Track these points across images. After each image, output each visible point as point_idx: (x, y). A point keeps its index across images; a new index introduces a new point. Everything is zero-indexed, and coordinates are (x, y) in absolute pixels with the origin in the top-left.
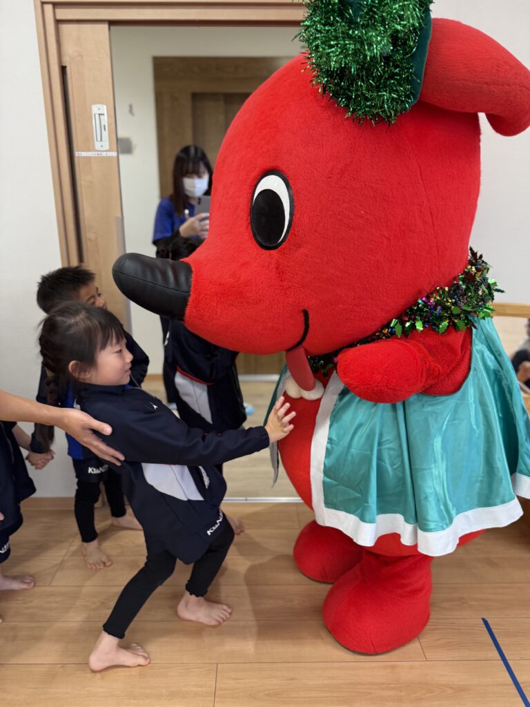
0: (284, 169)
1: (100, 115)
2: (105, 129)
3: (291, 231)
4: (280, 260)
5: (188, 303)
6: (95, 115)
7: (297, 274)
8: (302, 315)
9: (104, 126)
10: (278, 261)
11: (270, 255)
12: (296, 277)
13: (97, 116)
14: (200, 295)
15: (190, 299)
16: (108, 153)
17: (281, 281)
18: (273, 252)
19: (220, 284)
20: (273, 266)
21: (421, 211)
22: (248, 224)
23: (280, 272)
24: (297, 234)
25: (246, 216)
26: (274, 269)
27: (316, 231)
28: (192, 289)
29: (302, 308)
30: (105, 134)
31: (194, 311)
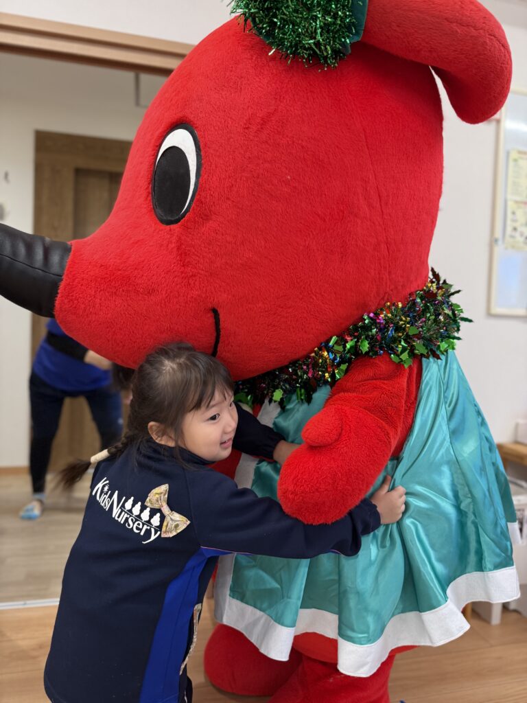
0: (192, 119)
3: (197, 197)
4: (183, 238)
5: (59, 291)
7: (203, 257)
8: (211, 315)
10: (180, 238)
11: (170, 230)
12: (202, 261)
14: (74, 280)
15: (62, 285)
17: (183, 266)
18: (172, 226)
19: (102, 266)
20: (173, 245)
21: (366, 190)
22: (149, 193)
23: (183, 253)
24: (203, 200)
25: (146, 183)
26: (175, 249)
27: (228, 199)
28: (65, 272)
29: (210, 306)
31: (66, 301)
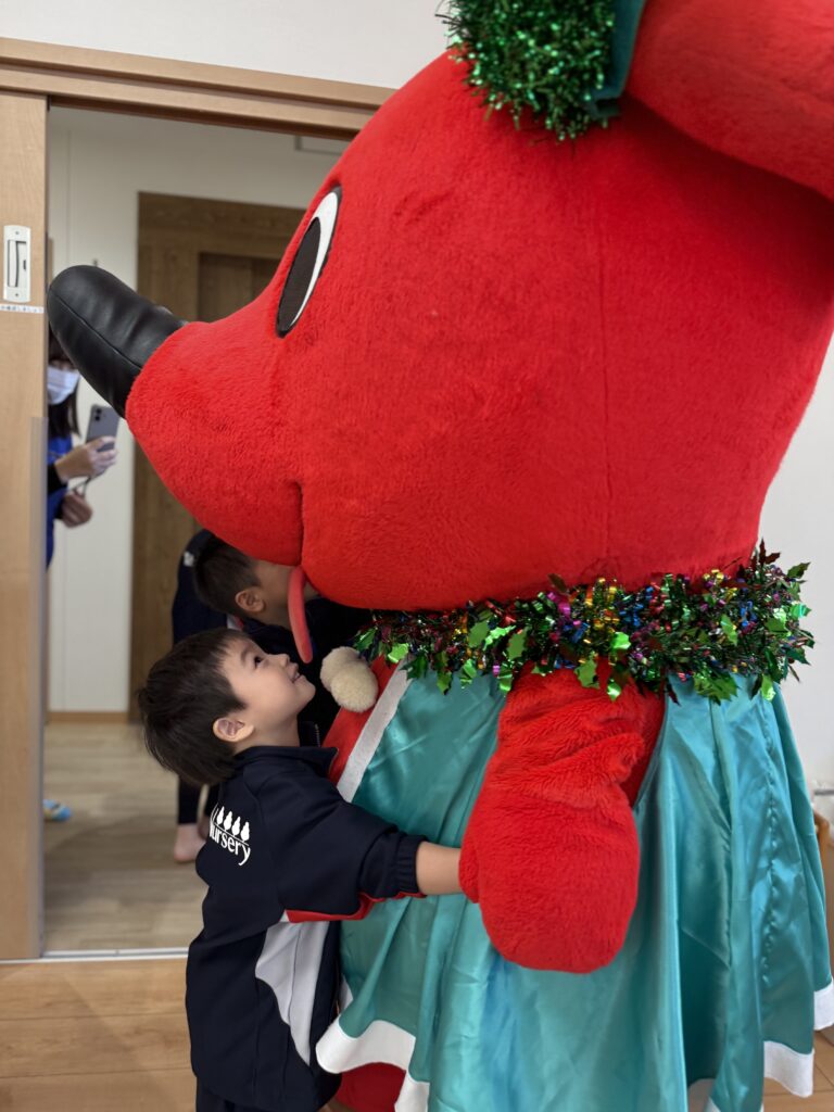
0: (343, 181)
1: (17, 242)
2: (25, 267)
3: (308, 306)
4: (281, 361)
5: (132, 388)
6: (9, 242)
7: (296, 399)
8: (294, 491)
9: (25, 262)
10: (278, 361)
11: (273, 345)
12: (293, 405)
13: (13, 245)
14: (149, 379)
16: (27, 307)
17: (273, 405)
18: (279, 342)
20: (269, 370)
23: (275, 385)
24: (313, 313)
26: (270, 376)
27: (343, 321)
28: (148, 364)
30: (25, 276)
